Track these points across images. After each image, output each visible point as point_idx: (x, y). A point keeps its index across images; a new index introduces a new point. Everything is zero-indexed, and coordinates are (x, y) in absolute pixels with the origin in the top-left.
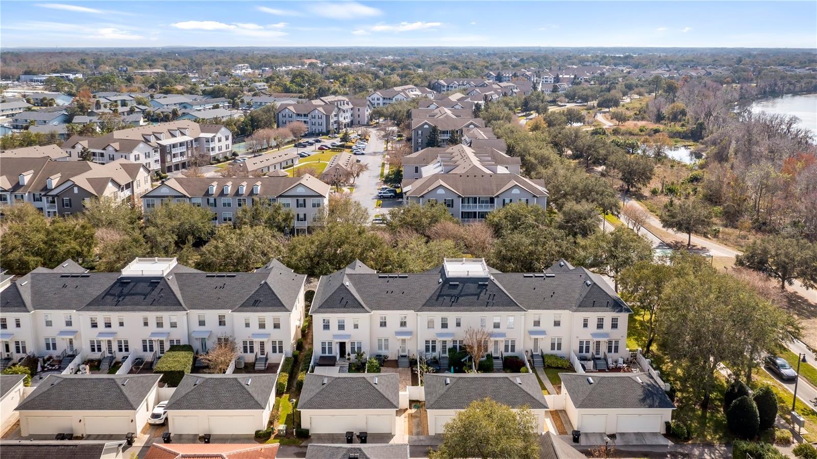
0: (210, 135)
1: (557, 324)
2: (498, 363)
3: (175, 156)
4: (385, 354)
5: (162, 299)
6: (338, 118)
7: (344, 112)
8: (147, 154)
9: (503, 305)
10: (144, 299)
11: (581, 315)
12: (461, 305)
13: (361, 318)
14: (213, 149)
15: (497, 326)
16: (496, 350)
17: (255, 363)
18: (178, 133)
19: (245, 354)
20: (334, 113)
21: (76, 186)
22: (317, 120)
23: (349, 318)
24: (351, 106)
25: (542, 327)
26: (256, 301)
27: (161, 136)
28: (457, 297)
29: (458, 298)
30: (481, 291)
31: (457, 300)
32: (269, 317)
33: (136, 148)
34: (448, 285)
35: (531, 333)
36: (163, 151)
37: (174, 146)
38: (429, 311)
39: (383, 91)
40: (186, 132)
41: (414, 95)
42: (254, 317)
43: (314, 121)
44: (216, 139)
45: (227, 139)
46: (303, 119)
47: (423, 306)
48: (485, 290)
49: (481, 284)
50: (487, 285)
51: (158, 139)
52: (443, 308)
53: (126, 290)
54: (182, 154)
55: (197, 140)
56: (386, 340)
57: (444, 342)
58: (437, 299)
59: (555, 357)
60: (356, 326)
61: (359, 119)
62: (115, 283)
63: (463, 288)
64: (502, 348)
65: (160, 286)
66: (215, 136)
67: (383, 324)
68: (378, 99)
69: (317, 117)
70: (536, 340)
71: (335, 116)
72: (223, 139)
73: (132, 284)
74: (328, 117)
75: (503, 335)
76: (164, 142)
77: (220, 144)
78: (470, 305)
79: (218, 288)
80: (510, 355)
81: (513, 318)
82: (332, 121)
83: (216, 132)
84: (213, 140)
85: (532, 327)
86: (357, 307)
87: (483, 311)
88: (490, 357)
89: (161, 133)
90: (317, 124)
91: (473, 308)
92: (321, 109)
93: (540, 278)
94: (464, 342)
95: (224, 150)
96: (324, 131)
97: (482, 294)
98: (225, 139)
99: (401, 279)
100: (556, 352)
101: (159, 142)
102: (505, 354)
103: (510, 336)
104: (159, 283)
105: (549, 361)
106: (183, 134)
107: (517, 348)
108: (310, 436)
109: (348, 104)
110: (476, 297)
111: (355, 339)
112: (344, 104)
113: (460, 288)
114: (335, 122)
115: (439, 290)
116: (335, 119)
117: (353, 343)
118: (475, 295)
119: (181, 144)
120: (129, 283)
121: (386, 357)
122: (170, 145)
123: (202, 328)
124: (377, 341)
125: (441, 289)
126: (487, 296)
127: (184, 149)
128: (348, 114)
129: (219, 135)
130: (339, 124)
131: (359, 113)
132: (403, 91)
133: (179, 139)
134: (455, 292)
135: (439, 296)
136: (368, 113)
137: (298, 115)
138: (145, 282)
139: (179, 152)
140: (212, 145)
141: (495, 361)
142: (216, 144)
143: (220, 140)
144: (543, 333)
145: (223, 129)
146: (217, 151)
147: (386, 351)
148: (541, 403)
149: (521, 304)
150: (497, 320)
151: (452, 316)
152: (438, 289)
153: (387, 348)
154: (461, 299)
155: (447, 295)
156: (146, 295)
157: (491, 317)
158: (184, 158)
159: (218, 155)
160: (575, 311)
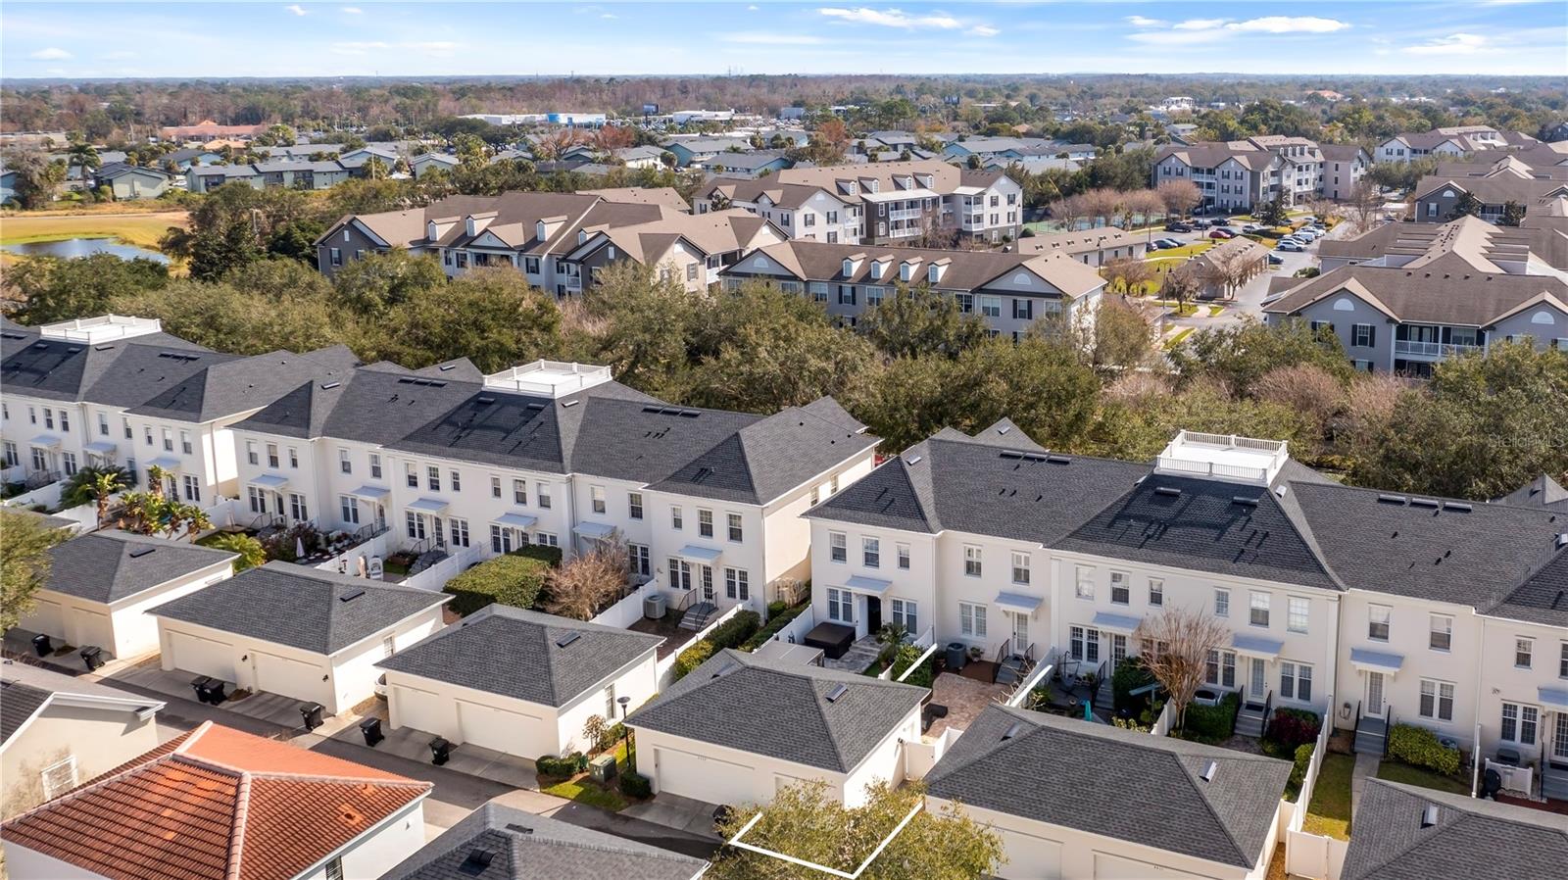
0: (973, 191)
1: (1440, 641)
2: (1252, 723)
3: (897, 225)
4: (977, 645)
5: (532, 444)
6: (1280, 180)
7: (1300, 169)
8: (832, 216)
9: (1283, 565)
10: (504, 438)
11: (1510, 629)
12: (1170, 547)
13: (920, 544)
14: (979, 219)
15: (1260, 618)
16: (1258, 684)
17: (684, 612)
18: (908, 182)
19: (674, 590)
20: (1270, 168)
21: (612, 244)
22: (1231, 182)
23: (891, 539)
24: (1319, 157)
25: (1393, 645)
26: (703, 471)
27: (873, 185)
28: (1166, 526)
29: (1165, 529)
30: (1233, 521)
31: (1161, 534)
32: (721, 509)
33: (810, 200)
34: (1150, 493)
35: (1359, 654)
36: (872, 214)
37: (897, 205)
38: (1079, 550)
39: (1416, 137)
40: (927, 181)
41: (1484, 145)
42: (691, 506)
43: (1226, 183)
44: (987, 199)
45: (1011, 201)
46: (1205, 179)
47: (1071, 536)
48: (1244, 518)
49: (1242, 499)
50: (1254, 506)
51: (865, 190)
52: (1118, 548)
53: (479, 418)
54: (912, 223)
55: (947, 199)
56: (981, 610)
57: (1120, 640)
58: (1110, 525)
59: (1425, 735)
60: (904, 562)
61: (1336, 187)
62: (467, 402)
63: (1187, 505)
64: (1273, 681)
65: (540, 417)
66: (982, 193)
67: (973, 568)
68: (1401, 153)
69: (1232, 176)
70: (1376, 680)
71: (1273, 174)
72: (1003, 200)
73: (494, 407)
74: (1255, 176)
75: (1275, 646)
76: (876, 197)
77: (994, 210)
78: (1190, 552)
79: (651, 437)
80: (1294, 707)
81: (1306, 603)
82: (1263, 184)
83: (988, 185)
84: (979, 200)
85: (1363, 641)
86: (910, 516)
87: (1220, 571)
88: (1235, 699)
89: (873, 180)
90: (1232, 190)
91: (1196, 561)
92: (1243, 160)
93: (1425, 511)
94: (1172, 648)
95: (1003, 223)
96: (1247, 205)
97: (1233, 528)
98: (1006, 200)
99: (1053, 466)
100: (1434, 722)
101: (865, 196)
102: (1280, 701)
103: (1298, 652)
104: (540, 410)
105: (1400, 743)
106: (920, 185)
107: (1316, 690)
108: (654, 796)
109: (1312, 153)
110: (1215, 533)
111: (906, 594)
112: (1302, 153)
113: (1178, 505)
114: (1273, 188)
115: (1123, 503)
116: (1273, 181)
117: (897, 604)
118: (1214, 526)
119: (912, 204)
120: (491, 403)
121: (977, 652)
122: (887, 204)
123: (598, 518)
124: (958, 609)
125: (1130, 501)
126: (1247, 534)
127: (915, 214)
128: (1312, 175)
129: (993, 192)
130: (1280, 191)
131: (1336, 174)
132: (1460, 136)
133: (912, 193)
134: (1164, 512)
135: (1119, 517)
136: (1357, 175)
137: (1197, 170)
138: (519, 405)
139: (905, 218)
140: (975, 211)
141: (1246, 715)
142: (986, 209)
143: (994, 202)
144: (1395, 660)
145: (1003, 181)
146: (986, 225)
147: (980, 638)
148: (1236, 849)
149: (1336, 569)
150: (1261, 602)
151: (1140, 575)
152: (1122, 499)
153: (982, 629)
154: (1173, 531)
155: (1138, 518)
156: (508, 432)
157: (1251, 592)
158: (918, 232)
159: (990, 231)
160: (1492, 612)
